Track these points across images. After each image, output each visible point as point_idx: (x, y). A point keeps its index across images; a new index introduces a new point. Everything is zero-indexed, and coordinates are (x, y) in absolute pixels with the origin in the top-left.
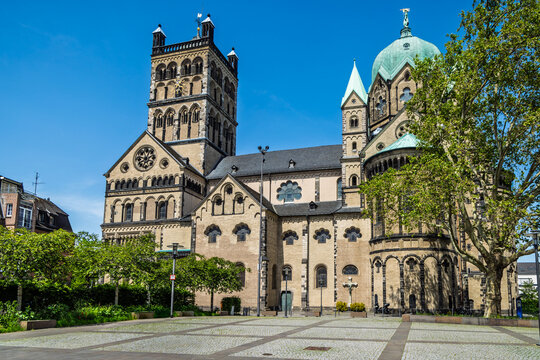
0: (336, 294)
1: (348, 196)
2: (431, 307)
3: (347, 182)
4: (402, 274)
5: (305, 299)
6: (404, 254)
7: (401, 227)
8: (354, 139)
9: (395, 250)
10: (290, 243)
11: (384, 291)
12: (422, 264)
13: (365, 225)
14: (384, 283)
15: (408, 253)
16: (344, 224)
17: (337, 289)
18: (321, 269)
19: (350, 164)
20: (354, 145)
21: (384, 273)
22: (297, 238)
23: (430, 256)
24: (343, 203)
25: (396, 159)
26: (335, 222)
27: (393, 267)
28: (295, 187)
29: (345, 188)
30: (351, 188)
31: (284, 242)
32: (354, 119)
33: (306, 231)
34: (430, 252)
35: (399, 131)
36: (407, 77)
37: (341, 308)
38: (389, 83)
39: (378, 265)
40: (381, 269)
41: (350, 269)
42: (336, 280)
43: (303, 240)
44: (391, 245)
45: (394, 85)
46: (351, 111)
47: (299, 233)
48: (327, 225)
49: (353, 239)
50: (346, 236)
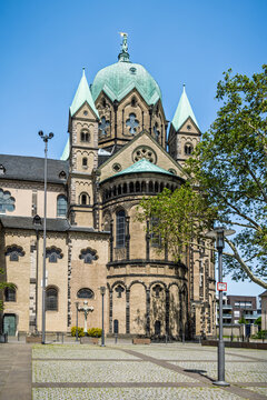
0: (69, 318)
1: (78, 215)
2: (175, 333)
3: (76, 200)
4: (148, 300)
5: (33, 323)
6: (151, 280)
7: (148, 252)
8: (85, 155)
9: (142, 276)
10: (14, 259)
11: (128, 317)
12: (167, 292)
13: (102, 248)
14: (128, 309)
15: (155, 279)
16: (79, 244)
17: (71, 313)
18: (52, 292)
19: (80, 180)
20: (85, 161)
21: (128, 298)
22: (23, 254)
23: (175, 284)
24: (73, 222)
25: (144, 183)
26: (68, 241)
27: (138, 292)
28: (7, 197)
29: (75, 206)
30: (80, 206)
31: (8, 258)
32: (85, 132)
33: (34, 248)
34: (174, 280)
35: (135, 155)
36: (133, 102)
37: (77, 334)
38: (116, 104)
39: (120, 289)
40: (124, 294)
41: (86, 293)
42: (69, 303)
43: (30, 257)
44: (137, 270)
45: (120, 107)
46: (83, 122)
47: (27, 248)
48: (59, 243)
49: (88, 261)
50: (80, 257)
